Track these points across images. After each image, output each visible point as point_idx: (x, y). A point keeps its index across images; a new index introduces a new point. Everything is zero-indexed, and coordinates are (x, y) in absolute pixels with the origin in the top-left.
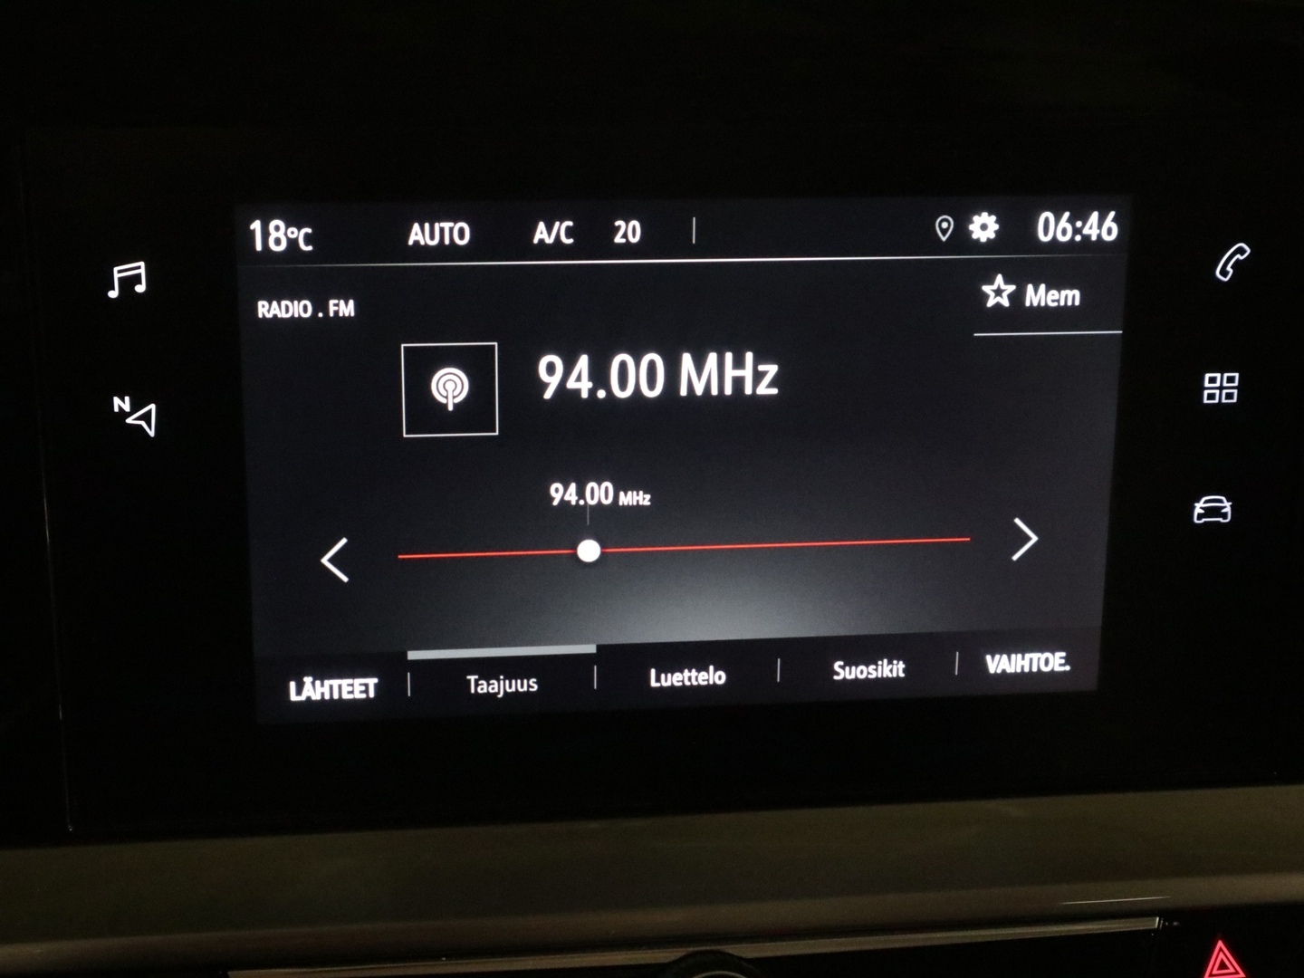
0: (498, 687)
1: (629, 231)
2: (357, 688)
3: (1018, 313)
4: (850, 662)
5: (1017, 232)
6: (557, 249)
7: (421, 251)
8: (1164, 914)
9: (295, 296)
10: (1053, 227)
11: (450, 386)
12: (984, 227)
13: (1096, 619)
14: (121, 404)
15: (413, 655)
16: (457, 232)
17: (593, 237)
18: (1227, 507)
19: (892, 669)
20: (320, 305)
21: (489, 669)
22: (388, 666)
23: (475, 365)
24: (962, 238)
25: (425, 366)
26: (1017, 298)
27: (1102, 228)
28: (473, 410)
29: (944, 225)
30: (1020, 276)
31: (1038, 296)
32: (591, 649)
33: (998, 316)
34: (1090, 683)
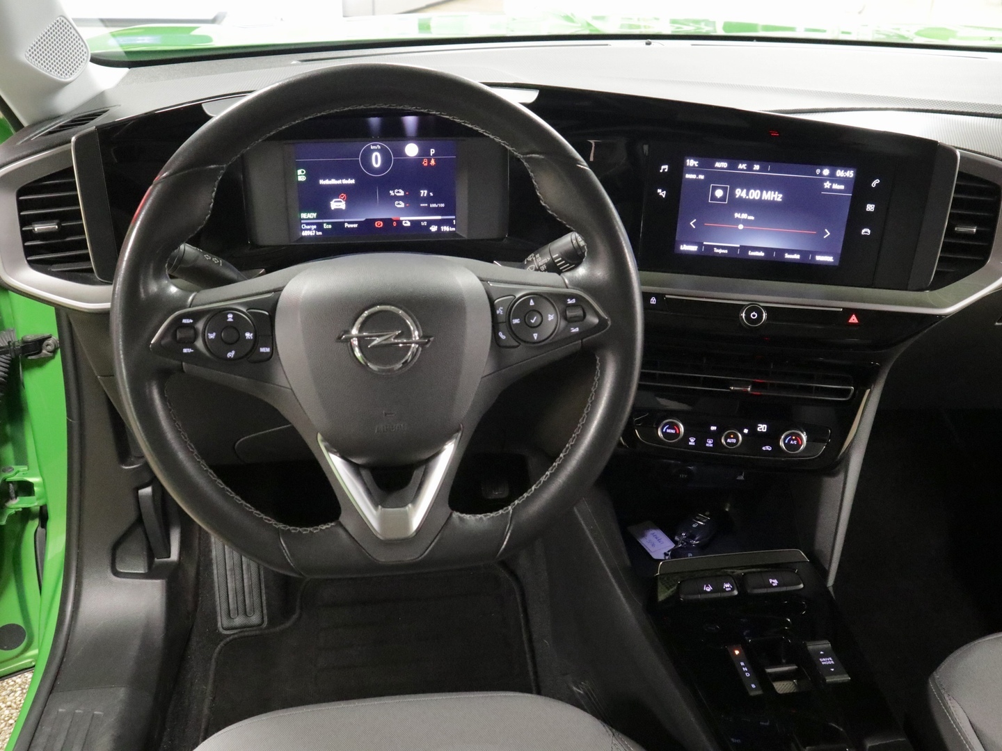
0: (720, 251)
1: (757, 167)
2: (694, 248)
3: (831, 190)
4: (789, 254)
5: (832, 174)
6: (743, 170)
7: (718, 168)
8: (843, 308)
9: (693, 174)
10: (840, 173)
11: (719, 193)
12: (826, 172)
13: (840, 251)
14: (659, 191)
15: (705, 243)
16: (724, 165)
17: (750, 168)
18: (869, 231)
19: (797, 257)
20: (697, 176)
21: (719, 247)
22: (700, 245)
23: (725, 189)
24: (821, 174)
25: (715, 189)
26: (831, 186)
27: (850, 174)
28: (723, 199)
29: (818, 171)
30: (832, 182)
31: (836, 186)
32: (739, 246)
33: (827, 190)
34: (837, 264)
